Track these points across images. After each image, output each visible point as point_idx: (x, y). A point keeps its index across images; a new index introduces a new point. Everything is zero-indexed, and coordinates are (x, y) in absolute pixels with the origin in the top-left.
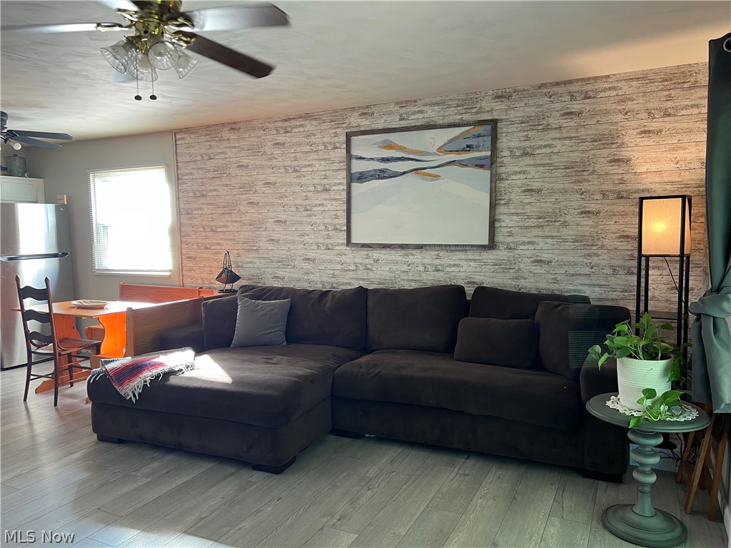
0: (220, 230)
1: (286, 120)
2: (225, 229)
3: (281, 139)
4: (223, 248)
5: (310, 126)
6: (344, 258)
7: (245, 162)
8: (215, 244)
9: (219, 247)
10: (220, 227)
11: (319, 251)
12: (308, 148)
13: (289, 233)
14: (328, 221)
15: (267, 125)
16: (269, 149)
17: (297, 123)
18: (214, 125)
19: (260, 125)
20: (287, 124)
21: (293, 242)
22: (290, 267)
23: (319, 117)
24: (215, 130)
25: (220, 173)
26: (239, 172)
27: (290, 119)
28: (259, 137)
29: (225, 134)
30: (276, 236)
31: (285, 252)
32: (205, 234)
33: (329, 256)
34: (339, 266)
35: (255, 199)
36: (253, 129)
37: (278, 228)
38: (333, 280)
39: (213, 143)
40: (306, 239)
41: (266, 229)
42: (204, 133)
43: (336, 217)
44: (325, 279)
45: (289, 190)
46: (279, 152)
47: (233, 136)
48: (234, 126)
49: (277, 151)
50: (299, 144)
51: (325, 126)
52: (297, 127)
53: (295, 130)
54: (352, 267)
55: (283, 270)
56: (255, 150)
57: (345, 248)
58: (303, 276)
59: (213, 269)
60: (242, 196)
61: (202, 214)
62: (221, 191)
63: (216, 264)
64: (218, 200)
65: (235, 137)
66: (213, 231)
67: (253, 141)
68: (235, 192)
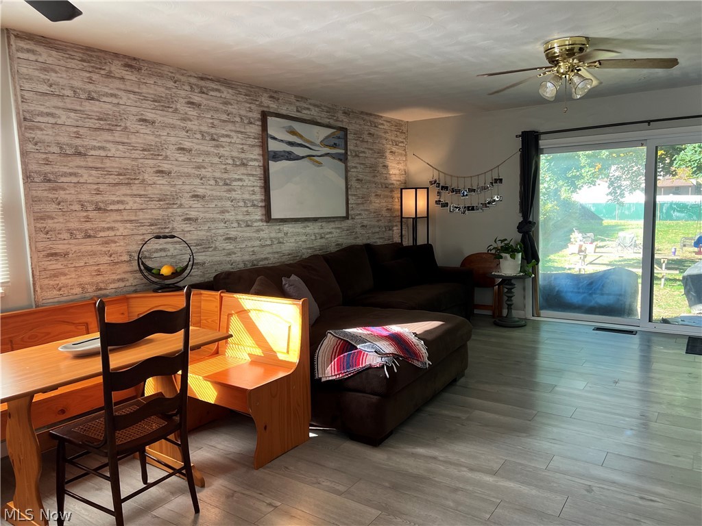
0: (112, 207)
1: (202, 79)
2: (121, 207)
3: (197, 98)
4: (118, 233)
5: (227, 93)
6: (262, 234)
7: (149, 115)
8: (103, 229)
9: (111, 233)
10: (113, 203)
11: (239, 229)
12: (224, 117)
13: (208, 209)
14: (246, 196)
15: (178, 76)
16: (181, 106)
17: (213, 85)
18: (101, 51)
19: (170, 74)
20: (202, 83)
21: (213, 221)
22: (210, 250)
23: (235, 86)
24: (98, 57)
25: (109, 123)
26: (143, 129)
27: (208, 79)
28: (169, 89)
29: (117, 68)
30: (193, 214)
31: (204, 233)
32: (85, 214)
33: (249, 233)
34: (257, 243)
35: (166, 166)
36: (161, 76)
37: (197, 204)
38: (254, 257)
39: (95, 77)
40: (227, 216)
41: (181, 206)
42: (78, 55)
43: (254, 193)
44: (247, 258)
45: (207, 160)
46: (195, 113)
47: (130, 76)
48: (133, 63)
49: (192, 113)
50: (217, 110)
51: (241, 98)
52: (213, 90)
53: (212, 93)
54: (269, 242)
55: (204, 254)
56: (163, 103)
57: (265, 224)
58: (225, 258)
59: (102, 268)
60: (147, 161)
61: (78, 183)
62: (113, 150)
63: (107, 258)
64: (108, 163)
65: (133, 78)
66: (100, 209)
67: (161, 91)
68: (136, 154)
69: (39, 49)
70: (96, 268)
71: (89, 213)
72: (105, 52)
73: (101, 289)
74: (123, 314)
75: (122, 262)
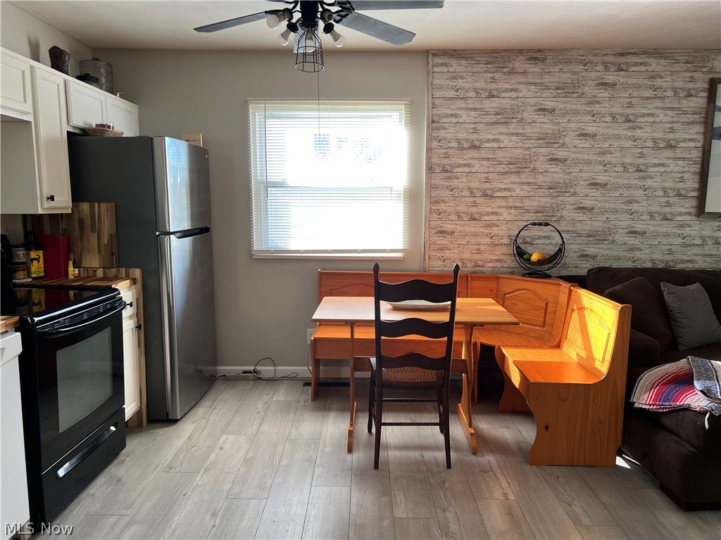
0: (498, 194)
1: (622, 55)
2: (507, 194)
3: (611, 77)
4: (501, 218)
5: (655, 65)
6: (687, 231)
7: (549, 104)
8: (488, 214)
9: (494, 218)
10: (500, 190)
11: (652, 222)
12: (649, 93)
13: (610, 199)
14: (669, 184)
15: (590, 58)
16: (590, 89)
17: (638, 60)
18: (505, 51)
19: (580, 58)
20: (622, 59)
21: (615, 211)
22: (606, 242)
23: (669, 55)
24: (503, 57)
25: (505, 117)
26: (540, 118)
27: (629, 54)
28: (574, 73)
29: (520, 64)
30: (588, 203)
31: (600, 224)
32: (473, 200)
33: (666, 227)
34: (679, 241)
35: (561, 154)
36: (568, 62)
37: (596, 193)
38: (670, 257)
39: (497, 76)
40: (635, 207)
41: (574, 194)
42: (483, 59)
43: (682, 180)
44: (657, 256)
45: (616, 144)
46: (606, 95)
47: (533, 68)
48: (538, 55)
49: (603, 94)
50: (638, 87)
51: (677, 67)
52: (636, 64)
53: (634, 69)
54: (698, 241)
55: (597, 246)
56: (565, 90)
57: (694, 218)
58: (625, 254)
59: (482, 248)
60: (540, 150)
61: (471, 172)
62: (506, 141)
63: (488, 239)
64: (500, 154)
65: (537, 70)
66: (487, 195)
67: (567, 77)
68: (529, 144)
69: (452, 61)
70: (477, 247)
71: (476, 199)
72: (509, 51)
73: (479, 266)
74: (491, 291)
75: (502, 244)
